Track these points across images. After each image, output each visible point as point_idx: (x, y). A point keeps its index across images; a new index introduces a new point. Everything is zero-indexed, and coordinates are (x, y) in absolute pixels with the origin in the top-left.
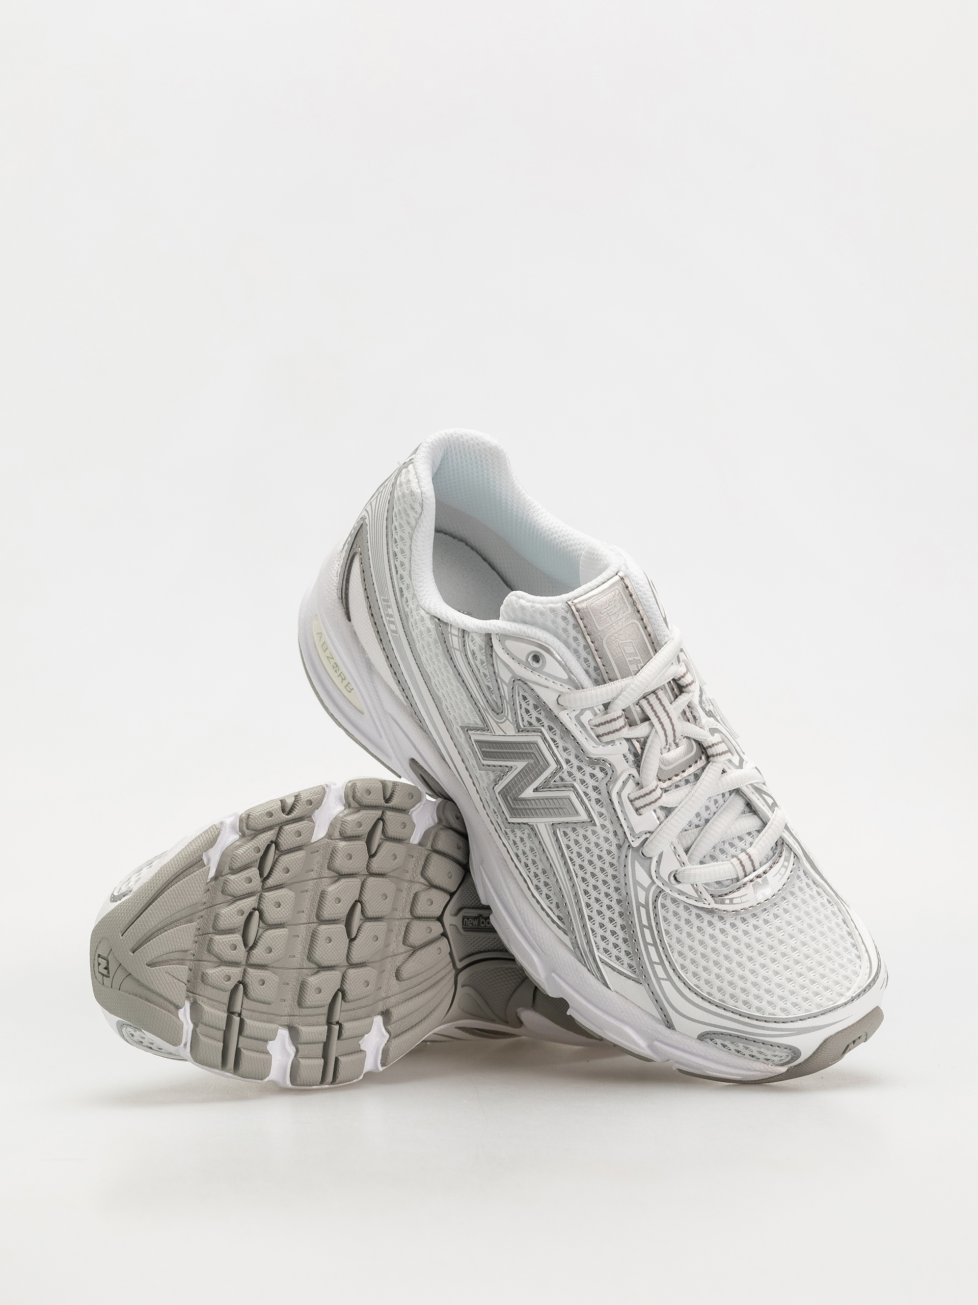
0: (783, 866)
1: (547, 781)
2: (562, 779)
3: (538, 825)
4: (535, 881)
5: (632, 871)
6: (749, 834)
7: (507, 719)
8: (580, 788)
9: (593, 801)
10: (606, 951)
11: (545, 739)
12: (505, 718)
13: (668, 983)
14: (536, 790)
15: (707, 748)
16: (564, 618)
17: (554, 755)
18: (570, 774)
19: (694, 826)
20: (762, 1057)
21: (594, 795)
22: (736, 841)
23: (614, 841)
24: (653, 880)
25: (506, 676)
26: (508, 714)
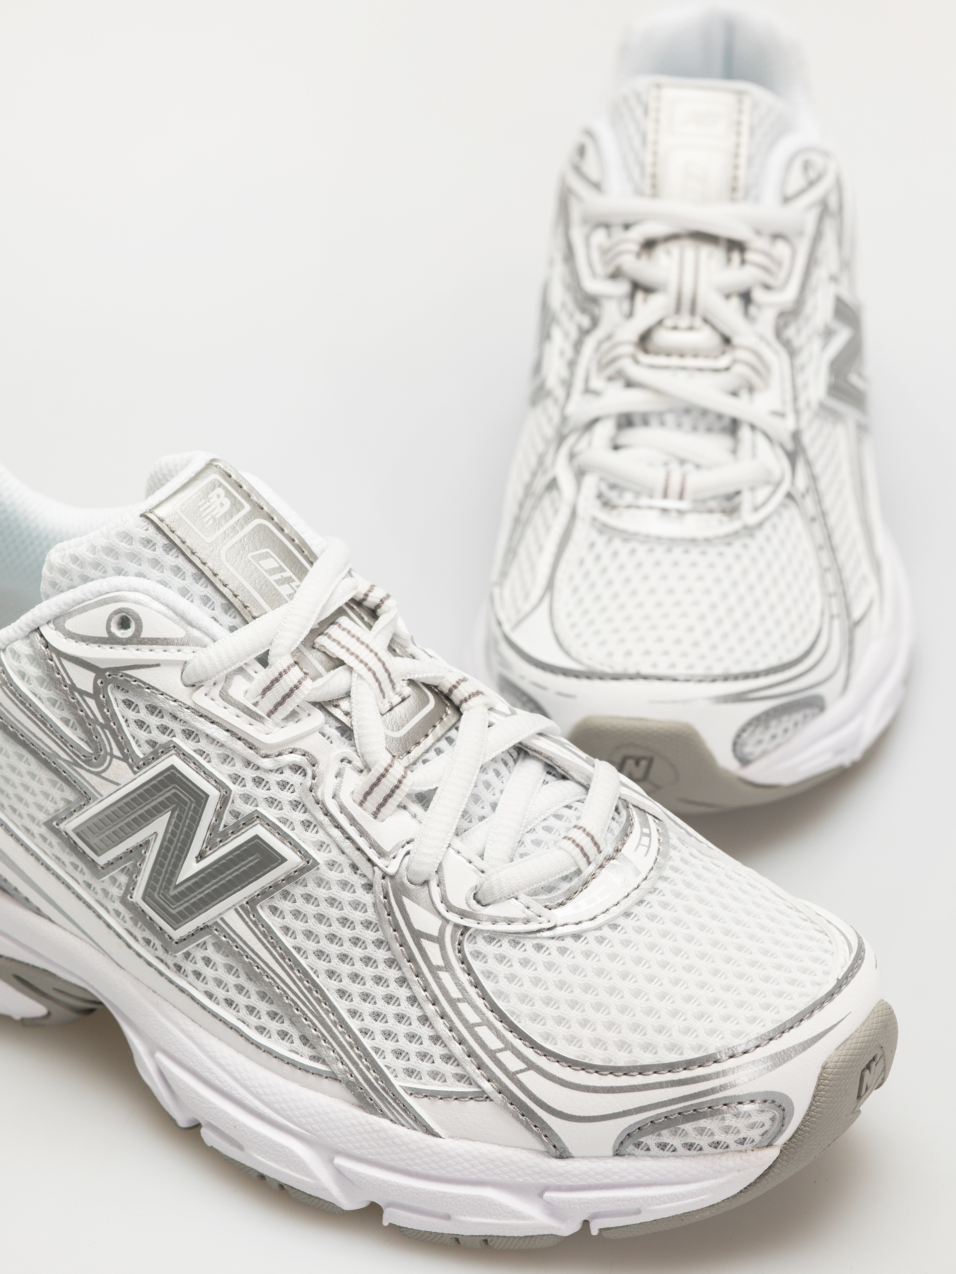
0: (643, 834)
1: (213, 828)
2: (236, 814)
3: (224, 917)
4: (253, 1020)
5: (404, 918)
6: (569, 807)
7: (113, 756)
8: (271, 814)
9: (299, 828)
10: (410, 1072)
11: (185, 756)
12: (109, 758)
13: (532, 1073)
14: (201, 856)
15: (451, 691)
16: (148, 542)
17: (208, 775)
18: (247, 798)
19: (477, 820)
20: (730, 1139)
21: (298, 816)
22: (552, 822)
23: (357, 881)
24: (443, 918)
25: (84, 680)
26: (111, 749)
